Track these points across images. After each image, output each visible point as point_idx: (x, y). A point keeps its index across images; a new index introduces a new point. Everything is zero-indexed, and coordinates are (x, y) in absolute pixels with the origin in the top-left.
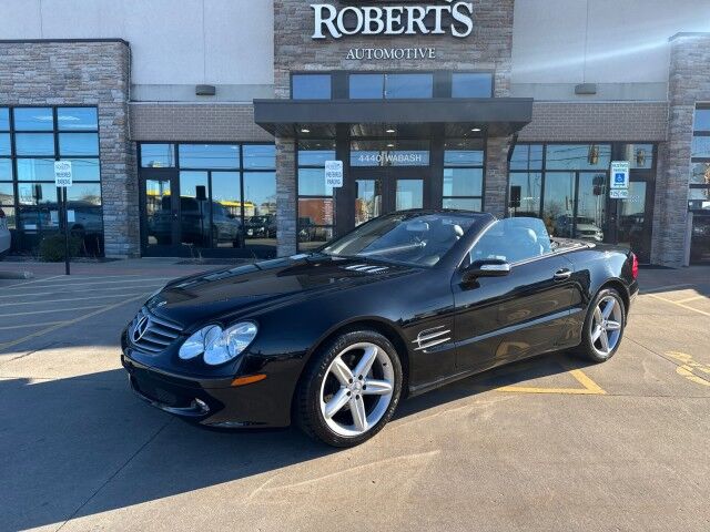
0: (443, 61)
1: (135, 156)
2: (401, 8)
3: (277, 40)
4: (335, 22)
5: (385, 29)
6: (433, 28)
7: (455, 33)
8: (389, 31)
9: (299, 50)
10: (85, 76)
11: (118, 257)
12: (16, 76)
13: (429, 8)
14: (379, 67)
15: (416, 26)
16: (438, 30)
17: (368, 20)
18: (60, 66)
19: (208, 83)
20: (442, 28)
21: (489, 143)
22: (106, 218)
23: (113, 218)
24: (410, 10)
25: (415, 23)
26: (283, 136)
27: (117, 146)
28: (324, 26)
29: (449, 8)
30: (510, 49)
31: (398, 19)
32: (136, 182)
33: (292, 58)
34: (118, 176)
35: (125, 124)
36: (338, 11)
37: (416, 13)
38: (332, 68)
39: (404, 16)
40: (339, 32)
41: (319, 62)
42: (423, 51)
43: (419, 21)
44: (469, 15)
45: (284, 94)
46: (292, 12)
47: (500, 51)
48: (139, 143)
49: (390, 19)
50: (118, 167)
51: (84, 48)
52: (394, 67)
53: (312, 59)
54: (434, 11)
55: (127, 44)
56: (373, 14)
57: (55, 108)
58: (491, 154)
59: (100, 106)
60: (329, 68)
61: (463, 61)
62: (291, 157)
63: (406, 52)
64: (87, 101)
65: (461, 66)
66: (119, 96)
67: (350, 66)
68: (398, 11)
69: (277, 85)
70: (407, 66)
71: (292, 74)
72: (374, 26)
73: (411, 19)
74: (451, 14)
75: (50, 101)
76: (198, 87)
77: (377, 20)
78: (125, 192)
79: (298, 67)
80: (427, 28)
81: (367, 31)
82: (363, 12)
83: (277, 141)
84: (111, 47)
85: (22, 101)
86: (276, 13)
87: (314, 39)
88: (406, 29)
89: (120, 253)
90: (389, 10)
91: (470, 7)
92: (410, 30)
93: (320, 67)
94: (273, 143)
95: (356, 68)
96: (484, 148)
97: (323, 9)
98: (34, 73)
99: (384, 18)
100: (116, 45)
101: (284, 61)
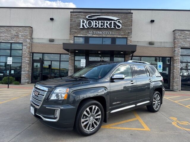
0: (114, 35)
2: (103, 21)
3: (71, 28)
4: (86, 24)
5: (99, 26)
6: (111, 26)
7: (117, 28)
8: (100, 27)
9: (76, 31)
10: (20, 35)
11: (24, 83)
13: (110, 21)
14: (97, 36)
15: (107, 26)
16: (112, 27)
17: (94, 24)
18: (14, 32)
19: (53, 38)
20: (114, 27)
21: (126, 56)
22: (22, 73)
23: (24, 73)
24: (105, 22)
25: (107, 25)
26: (71, 53)
27: (27, 54)
28: (83, 25)
29: (115, 22)
30: (131, 32)
31: (102, 24)
32: (31, 63)
33: (74, 33)
34: (27, 62)
35: (30, 48)
36: (87, 21)
37: (107, 23)
39: (104, 23)
40: (87, 27)
41: (81, 34)
42: (109, 32)
43: (108, 25)
44: (121, 23)
45: (72, 42)
46: (75, 21)
47: (129, 33)
48: (33, 53)
49: (100, 24)
50: (27, 59)
51: (21, 29)
52: (101, 36)
54: (112, 22)
55: (32, 28)
56: (96, 22)
57: (11, 43)
58: (126, 59)
59: (23, 43)
60: (84, 36)
61: (119, 35)
62: (73, 58)
63: (104, 32)
64: (20, 42)
65: (119, 36)
66: (28, 41)
67: (90, 35)
68: (102, 22)
69: (70, 40)
70: (104, 36)
71: (74, 37)
72: (96, 25)
73: (105, 24)
74: (116, 23)
75: (10, 41)
76: (50, 39)
77: (97, 24)
78: (28, 66)
79: (76, 35)
80: (110, 26)
81: (94, 27)
82: (93, 22)
84: (27, 29)
85: (3, 41)
86: (71, 21)
87: (80, 28)
88: (104, 26)
89: (25, 82)
90: (100, 22)
91: (121, 21)
92: (105, 27)
94: (68, 54)
95: (91, 36)
96: (125, 57)
97: (83, 21)
98: (7, 34)
99: (99, 24)
100: (29, 28)
101: (72, 33)
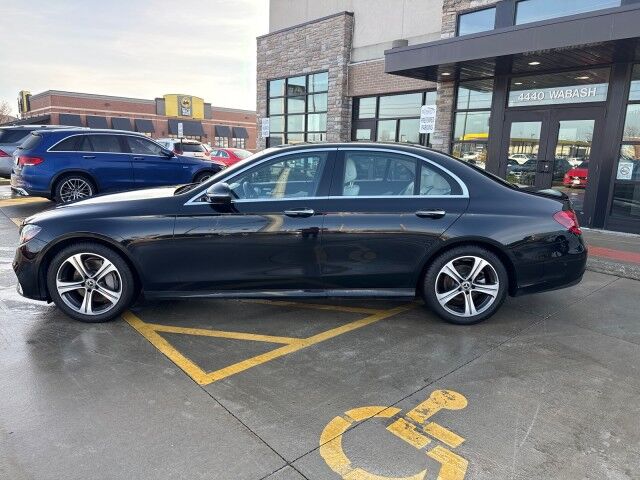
1: (351, 110)
10: (323, 47)
12: (291, 54)
18: (311, 42)
19: (404, 38)
26: (445, 80)
27: (337, 102)
32: (349, 131)
34: (336, 127)
35: (344, 84)
38: (497, 0)
45: (448, 37)
48: (359, 98)
50: (336, 119)
51: (325, 25)
55: (352, 14)
57: (307, 76)
59: (330, 70)
60: (493, 1)
62: (451, 102)
64: (323, 68)
66: (341, 60)
69: (443, 31)
71: (459, 15)
75: (305, 70)
76: (394, 42)
79: (464, 7)
83: (438, 86)
84: (339, 20)
85: (292, 73)
93: (485, 2)
94: (434, 89)
98: (298, 50)
100: (343, 17)
101: (451, 3)
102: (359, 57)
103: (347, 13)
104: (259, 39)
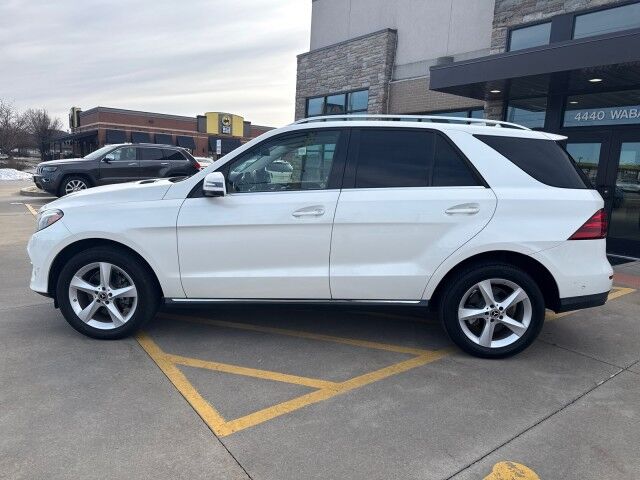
9: (519, 3)
10: (364, 65)
12: (331, 72)
18: (351, 59)
19: (449, 54)
26: (493, 98)
33: (511, 13)
35: (384, 102)
38: (554, 14)
41: (539, 11)
51: (366, 43)
53: (532, 9)
55: (395, 32)
57: (347, 93)
59: (371, 88)
60: (549, 15)
64: (363, 86)
66: (382, 77)
67: (575, 6)
69: (493, 46)
71: (510, 31)
75: (345, 89)
79: (516, 21)
83: (486, 105)
84: (381, 38)
85: (331, 91)
93: (540, 16)
94: (482, 108)
95: (583, 7)
98: (338, 68)
100: (386, 34)
101: (502, 18)
102: (401, 74)
103: (389, 30)
104: (300, 58)
